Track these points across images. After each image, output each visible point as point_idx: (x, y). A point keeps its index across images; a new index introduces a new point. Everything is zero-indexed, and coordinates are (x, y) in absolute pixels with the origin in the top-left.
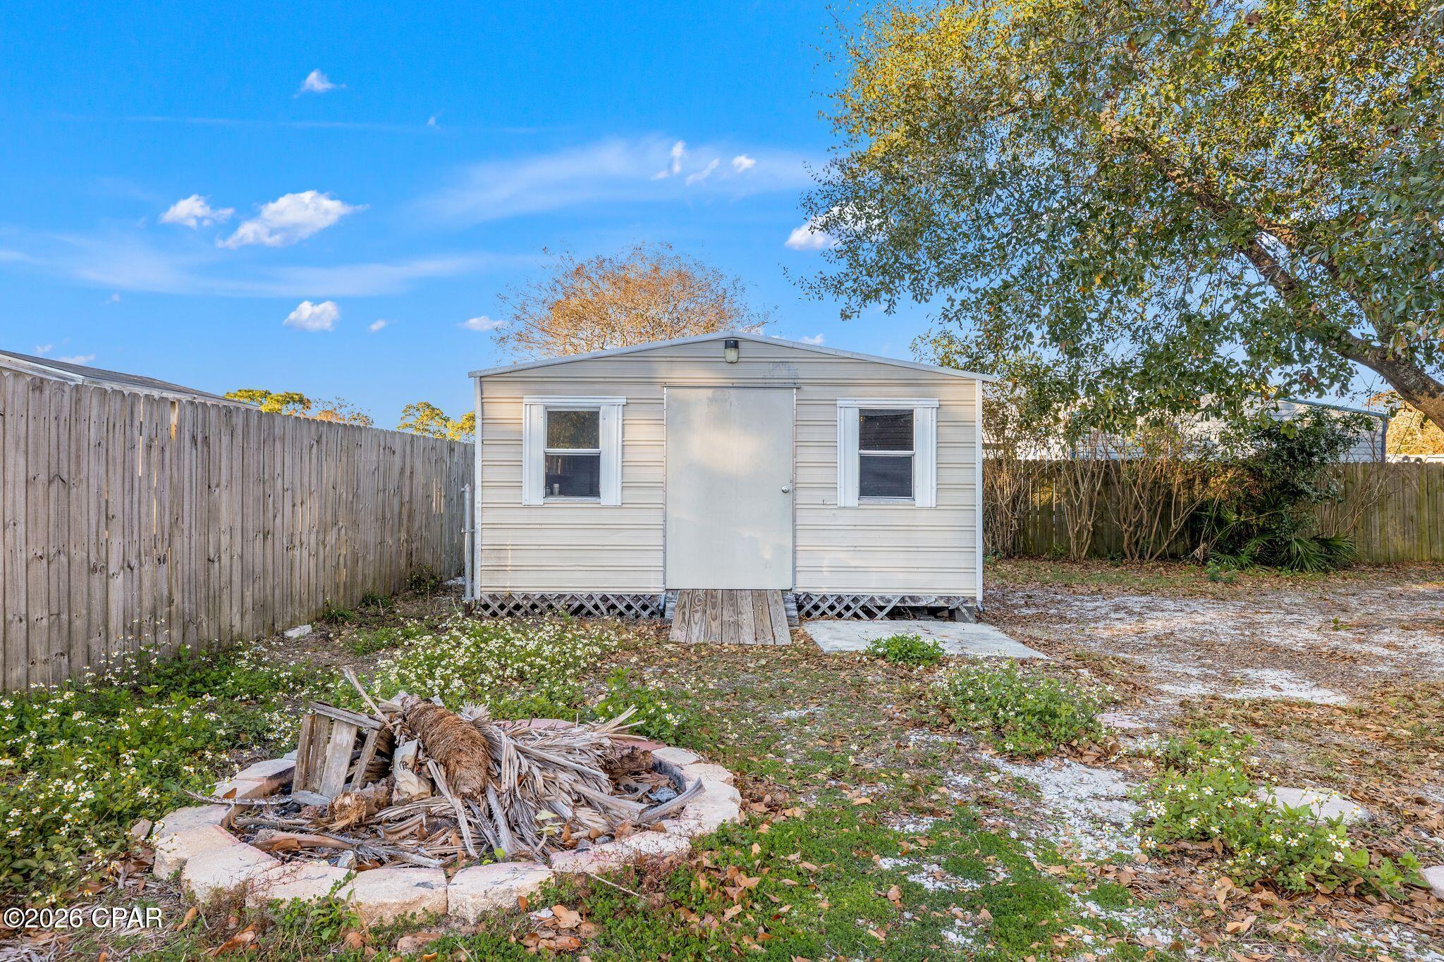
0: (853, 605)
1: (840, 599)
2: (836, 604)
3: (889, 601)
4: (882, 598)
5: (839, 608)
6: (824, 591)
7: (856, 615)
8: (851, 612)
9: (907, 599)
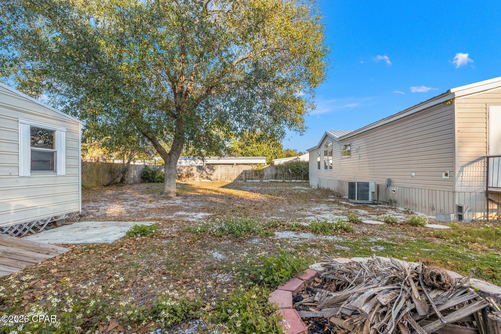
0: (28, 228)
1: (21, 226)
2: (18, 229)
3: (45, 221)
4: (42, 220)
5: (20, 231)
6: (11, 224)
7: (30, 232)
8: (27, 231)
9: (53, 218)
